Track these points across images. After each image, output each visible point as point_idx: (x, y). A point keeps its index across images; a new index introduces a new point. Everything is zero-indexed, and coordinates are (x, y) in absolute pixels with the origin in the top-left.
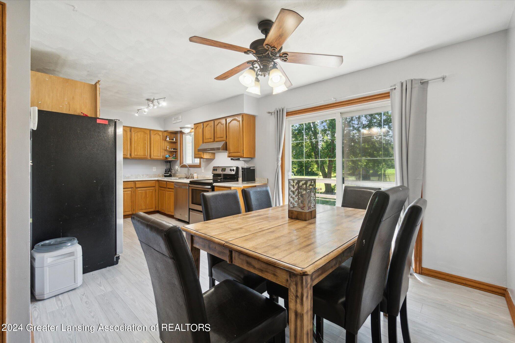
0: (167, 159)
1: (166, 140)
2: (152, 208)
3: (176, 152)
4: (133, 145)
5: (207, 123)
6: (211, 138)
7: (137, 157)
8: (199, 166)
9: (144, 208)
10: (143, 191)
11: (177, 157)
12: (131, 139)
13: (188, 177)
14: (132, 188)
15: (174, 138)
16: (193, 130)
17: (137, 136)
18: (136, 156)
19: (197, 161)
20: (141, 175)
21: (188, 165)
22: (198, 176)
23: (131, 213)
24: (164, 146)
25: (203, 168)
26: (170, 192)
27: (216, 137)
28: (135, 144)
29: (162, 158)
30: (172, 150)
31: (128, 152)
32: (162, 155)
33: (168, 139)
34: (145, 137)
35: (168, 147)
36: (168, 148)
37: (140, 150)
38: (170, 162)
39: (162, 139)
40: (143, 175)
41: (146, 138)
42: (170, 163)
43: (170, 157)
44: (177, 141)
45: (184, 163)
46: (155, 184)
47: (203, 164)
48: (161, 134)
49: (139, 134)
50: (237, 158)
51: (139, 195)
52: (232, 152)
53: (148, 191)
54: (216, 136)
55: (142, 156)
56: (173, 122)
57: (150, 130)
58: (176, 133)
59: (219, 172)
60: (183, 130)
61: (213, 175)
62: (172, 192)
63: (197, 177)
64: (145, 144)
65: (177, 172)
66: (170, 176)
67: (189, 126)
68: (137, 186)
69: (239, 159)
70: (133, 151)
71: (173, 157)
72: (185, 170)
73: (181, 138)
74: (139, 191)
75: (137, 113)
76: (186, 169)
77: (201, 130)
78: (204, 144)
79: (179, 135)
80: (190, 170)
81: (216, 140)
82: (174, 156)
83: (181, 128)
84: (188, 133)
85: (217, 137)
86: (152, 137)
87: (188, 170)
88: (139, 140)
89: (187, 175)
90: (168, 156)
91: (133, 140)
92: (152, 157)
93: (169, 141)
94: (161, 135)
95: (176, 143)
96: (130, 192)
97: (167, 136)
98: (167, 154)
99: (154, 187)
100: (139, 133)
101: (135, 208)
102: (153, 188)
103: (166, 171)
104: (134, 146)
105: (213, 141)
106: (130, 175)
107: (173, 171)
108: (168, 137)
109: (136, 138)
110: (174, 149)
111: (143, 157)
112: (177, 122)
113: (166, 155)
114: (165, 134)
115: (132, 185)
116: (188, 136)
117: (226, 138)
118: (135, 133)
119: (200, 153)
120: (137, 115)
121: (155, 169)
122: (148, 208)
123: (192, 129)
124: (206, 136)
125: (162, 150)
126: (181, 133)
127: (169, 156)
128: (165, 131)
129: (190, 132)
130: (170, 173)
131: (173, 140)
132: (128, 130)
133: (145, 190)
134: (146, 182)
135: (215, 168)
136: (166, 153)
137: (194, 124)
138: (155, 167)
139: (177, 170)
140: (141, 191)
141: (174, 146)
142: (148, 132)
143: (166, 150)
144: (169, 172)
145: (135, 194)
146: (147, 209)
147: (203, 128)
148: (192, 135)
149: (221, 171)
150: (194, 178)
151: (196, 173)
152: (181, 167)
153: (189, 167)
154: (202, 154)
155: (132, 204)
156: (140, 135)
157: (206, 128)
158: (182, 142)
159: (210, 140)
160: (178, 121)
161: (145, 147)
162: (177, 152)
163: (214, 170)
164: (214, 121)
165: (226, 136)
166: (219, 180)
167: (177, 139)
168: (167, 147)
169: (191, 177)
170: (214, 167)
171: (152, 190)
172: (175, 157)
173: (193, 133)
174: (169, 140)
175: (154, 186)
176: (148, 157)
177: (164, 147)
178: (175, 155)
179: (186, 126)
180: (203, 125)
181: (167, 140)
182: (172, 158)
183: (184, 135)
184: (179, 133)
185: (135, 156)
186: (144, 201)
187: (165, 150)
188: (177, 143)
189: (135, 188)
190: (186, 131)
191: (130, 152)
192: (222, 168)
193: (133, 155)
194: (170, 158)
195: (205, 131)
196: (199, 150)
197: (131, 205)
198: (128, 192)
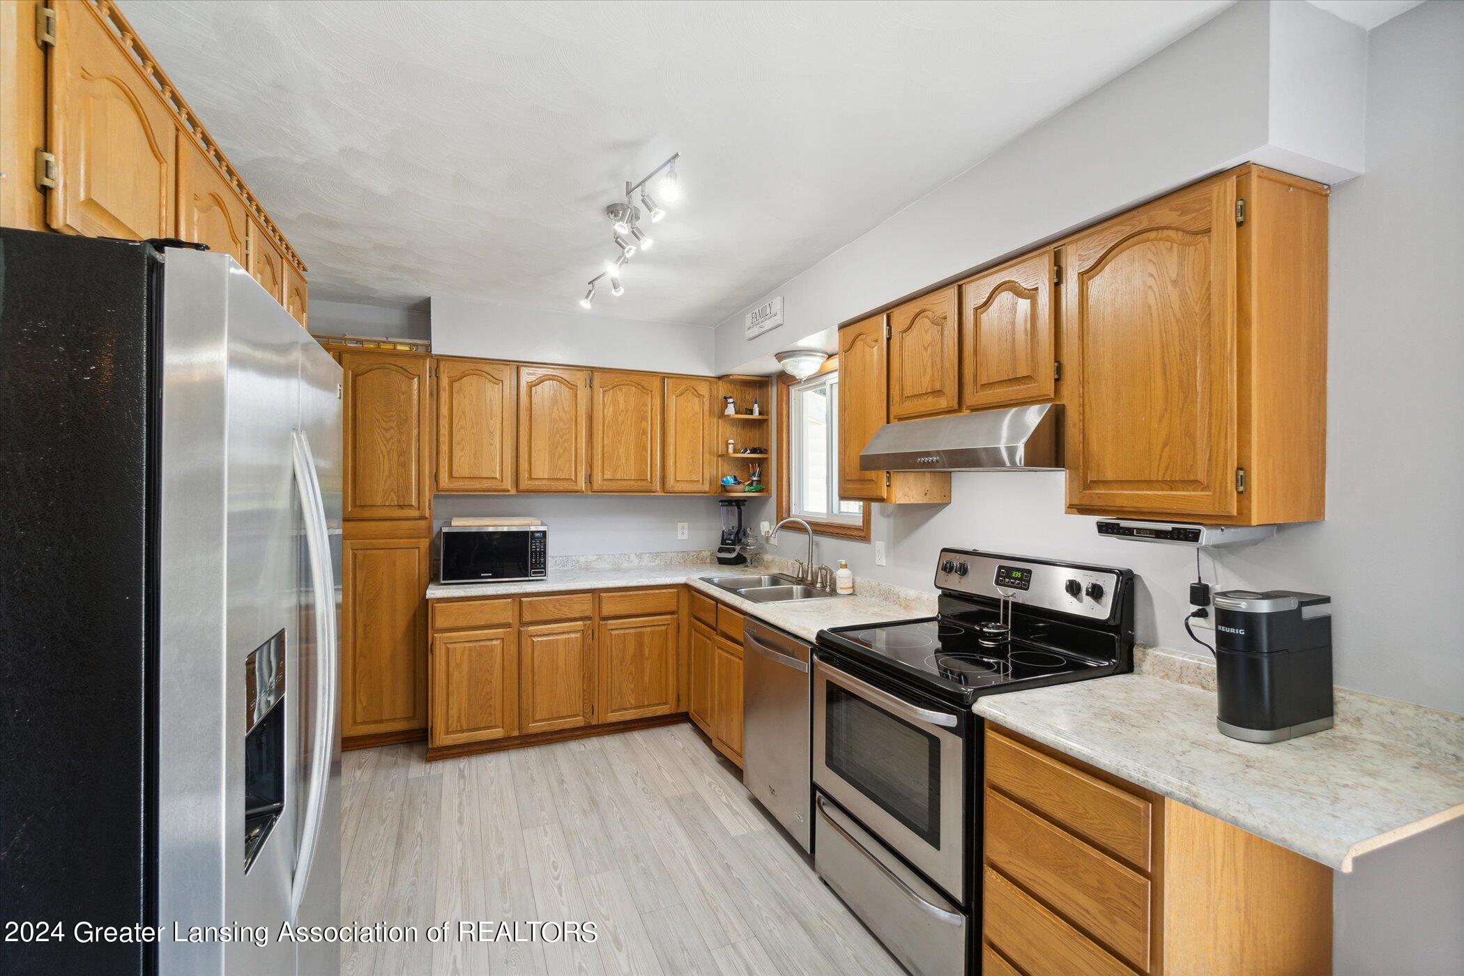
0: (727, 491)
1: (722, 415)
2: (665, 704)
3: (762, 462)
4: (600, 441)
5: (913, 308)
6: (937, 393)
7: (613, 486)
8: (861, 534)
9: (633, 702)
10: (627, 631)
11: (767, 483)
12: (590, 418)
13: (809, 578)
14: (589, 618)
15: (756, 406)
16: (835, 363)
17: (615, 402)
18: (610, 483)
19: (853, 509)
20: (633, 556)
21: (809, 523)
22: (858, 580)
23: (582, 724)
24: (718, 440)
25: (879, 545)
26: (730, 657)
27: (975, 381)
28: (608, 437)
29: (706, 487)
30: (747, 455)
31: (579, 468)
32: (707, 476)
33: (730, 410)
34: (645, 405)
35: (731, 441)
36: (731, 448)
37: (623, 461)
38: (739, 503)
39: (707, 413)
40: (639, 556)
41: (647, 412)
42: (739, 508)
43: (739, 483)
44: (768, 415)
45: (794, 511)
46: (678, 602)
47: (880, 524)
48: (704, 389)
49: (621, 398)
50: (1168, 527)
51: (614, 649)
52: (1110, 475)
53: (648, 629)
54: (975, 376)
55: (633, 483)
56: (747, 333)
57: (664, 377)
58: (760, 383)
59: (982, 583)
60: (791, 366)
61: (940, 592)
62: (737, 660)
63: (853, 587)
64: (645, 432)
65: (767, 545)
66: (740, 561)
67: (813, 340)
68: (607, 609)
69: (1194, 536)
70: (600, 462)
71: (751, 485)
72: (798, 541)
73: (784, 401)
74: (614, 632)
75: (587, 297)
76: (802, 539)
77: (876, 354)
78: (894, 423)
79: (774, 391)
80: (817, 544)
81: (971, 398)
82: (755, 479)
83: (780, 356)
84: (809, 379)
85: (983, 379)
86: (672, 402)
87: (811, 543)
88: (620, 419)
89: (805, 564)
90: (730, 480)
91: (598, 416)
92: (671, 482)
93: (735, 419)
94: (703, 396)
95: (761, 424)
96: (578, 635)
97: (725, 398)
98: (726, 472)
99: (672, 613)
100: (621, 389)
101: (596, 701)
102: (666, 620)
103: (723, 541)
104: (600, 444)
105: (956, 406)
106: (595, 558)
107: (750, 541)
108: (731, 400)
109: (609, 412)
110: (754, 451)
111: (636, 485)
112: (763, 330)
113: (724, 476)
114: (722, 389)
115: (584, 606)
116: (810, 392)
117: (1057, 380)
118: (604, 392)
119: (872, 474)
120: (585, 304)
121: (686, 532)
122: (646, 704)
123: (830, 356)
124: (908, 383)
125: (707, 456)
126: (785, 379)
127: (735, 478)
128: (720, 378)
129: (822, 373)
130: (738, 548)
131: (751, 412)
132: (580, 379)
133: (635, 628)
134: (641, 592)
135: (957, 560)
136: (724, 467)
137: (843, 327)
138: (686, 525)
139: (767, 539)
140: (622, 632)
141: (754, 437)
142: (656, 383)
143: (724, 456)
144: (733, 544)
145: (597, 644)
146: (643, 706)
147: (889, 339)
148: (827, 387)
149: (997, 583)
150: (839, 591)
151: (845, 566)
152: (783, 527)
153: (816, 532)
154: (884, 482)
155: (585, 685)
156: (625, 398)
157: (910, 338)
158: (785, 419)
159: (930, 403)
160: (768, 324)
161: (645, 448)
162: (765, 465)
163: (947, 568)
164: (960, 287)
165: (1059, 370)
166: (988, 644)
167: (765, 409)
168: (727, 445)
169: (822, 583)
170: (945, 550)
171: (663, 628)
172: (759, 482)
173: (834, 378)
174: (737, 413)
175: (674, 608)
176: (654, 489)
177: (718, 444)
178: (760, 476)
179: (803, 343)
180: (889, 324)
181: (728, 416)
182: (747, 489)
183: (794, 391)
184: (774, 380)
185: (605, 483)
186: (631, 673)
187: (720, 456)
188: (768, 425)
189: (597, 619)
190: (803, 368)
191: (586, 469)
192: (1000, 567)
193: (598, 481)
194: (740, 487)
195: (901, 355)
196: (869, 463)
197: (584, 690)
198: (573, 635)
